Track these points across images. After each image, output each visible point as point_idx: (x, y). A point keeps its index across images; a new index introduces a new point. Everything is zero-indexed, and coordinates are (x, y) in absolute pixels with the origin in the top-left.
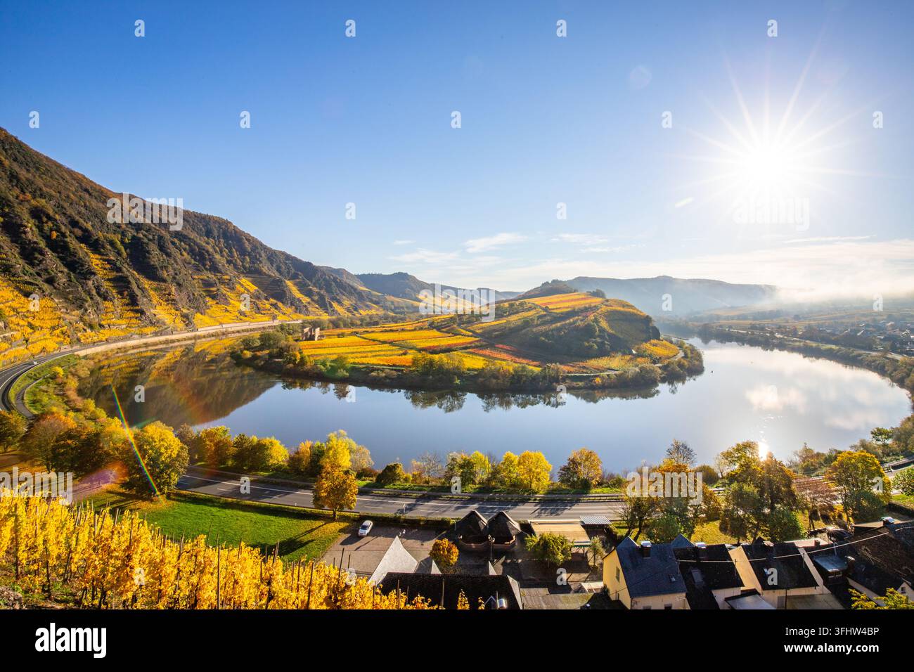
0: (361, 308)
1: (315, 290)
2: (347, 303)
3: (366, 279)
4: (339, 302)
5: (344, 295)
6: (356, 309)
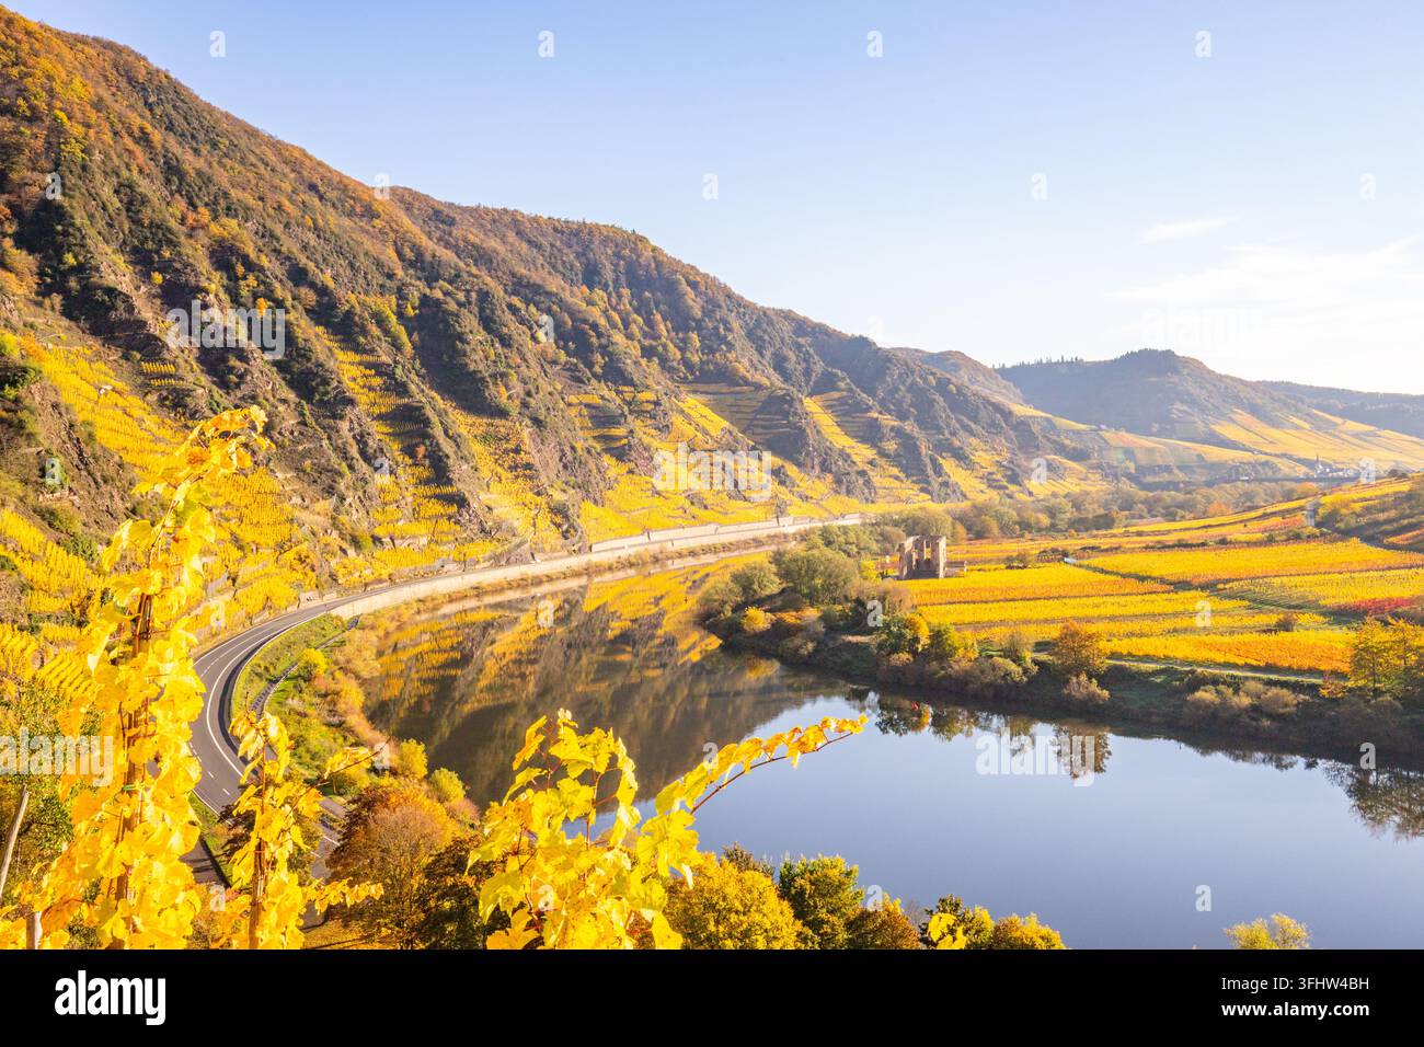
1: (888, 421)
2: (984, 458)
3: (1034, 378)
4: (961, 457)
5: (972, 433)
6: (1014, 479)
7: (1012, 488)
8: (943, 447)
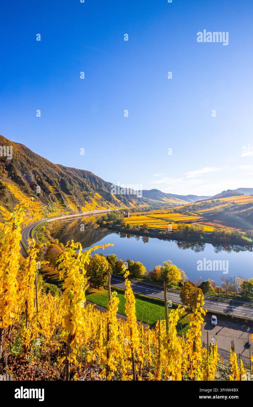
0: (140, 204)
2: (134, 202)
4: (131, 202)
5: (133, 199)
6: (138, 205)
7: (138, 206)
8: (129, 201)
